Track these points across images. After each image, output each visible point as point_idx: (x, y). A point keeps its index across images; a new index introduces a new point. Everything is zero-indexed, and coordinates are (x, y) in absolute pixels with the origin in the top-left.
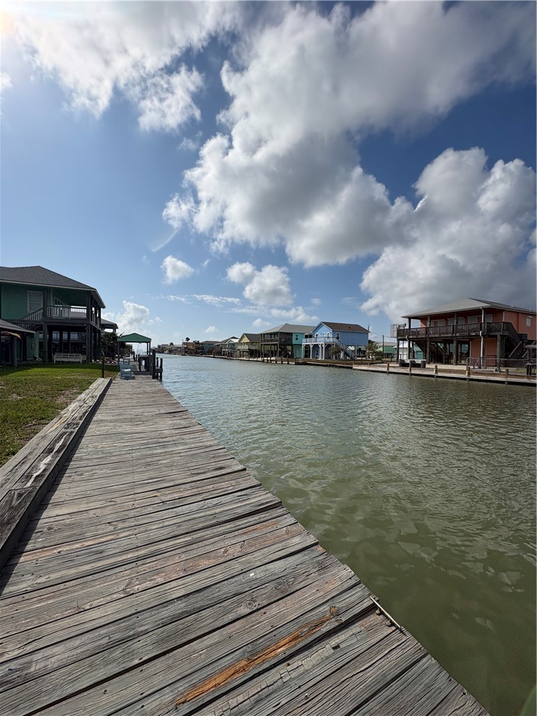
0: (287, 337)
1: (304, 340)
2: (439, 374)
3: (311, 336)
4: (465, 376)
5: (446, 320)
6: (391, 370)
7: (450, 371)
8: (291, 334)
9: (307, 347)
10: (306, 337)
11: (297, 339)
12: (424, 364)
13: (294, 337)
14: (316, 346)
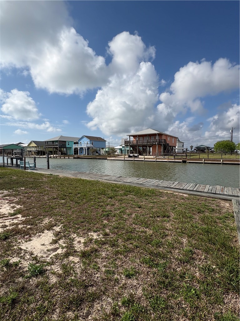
0: (63, 143)
1: (74, 145)
2: (146, 160)
3: (77, 143)
4: (155, 160)
5: (143, 137)
6: (126, 159)
7: (149, 158)
8: (65, 142)
9: (75, 149)
10: (75, 143)
11: (69, 144)
12: (138, 156)
13: (67, 143)
14: (82, 148)
